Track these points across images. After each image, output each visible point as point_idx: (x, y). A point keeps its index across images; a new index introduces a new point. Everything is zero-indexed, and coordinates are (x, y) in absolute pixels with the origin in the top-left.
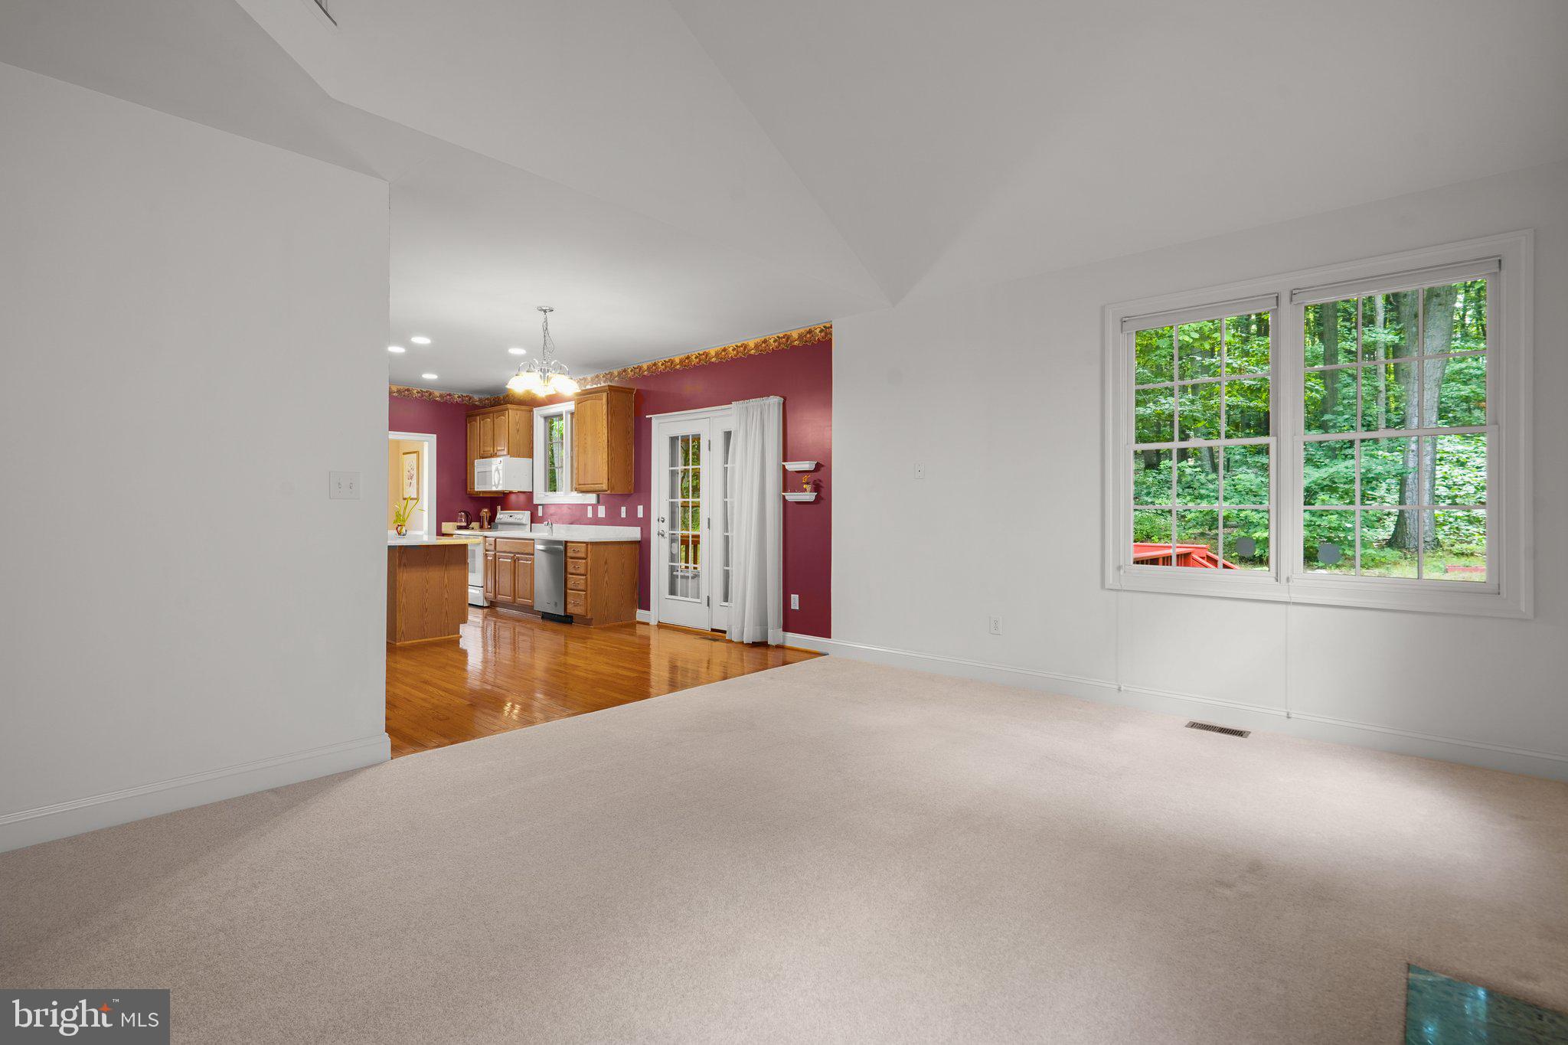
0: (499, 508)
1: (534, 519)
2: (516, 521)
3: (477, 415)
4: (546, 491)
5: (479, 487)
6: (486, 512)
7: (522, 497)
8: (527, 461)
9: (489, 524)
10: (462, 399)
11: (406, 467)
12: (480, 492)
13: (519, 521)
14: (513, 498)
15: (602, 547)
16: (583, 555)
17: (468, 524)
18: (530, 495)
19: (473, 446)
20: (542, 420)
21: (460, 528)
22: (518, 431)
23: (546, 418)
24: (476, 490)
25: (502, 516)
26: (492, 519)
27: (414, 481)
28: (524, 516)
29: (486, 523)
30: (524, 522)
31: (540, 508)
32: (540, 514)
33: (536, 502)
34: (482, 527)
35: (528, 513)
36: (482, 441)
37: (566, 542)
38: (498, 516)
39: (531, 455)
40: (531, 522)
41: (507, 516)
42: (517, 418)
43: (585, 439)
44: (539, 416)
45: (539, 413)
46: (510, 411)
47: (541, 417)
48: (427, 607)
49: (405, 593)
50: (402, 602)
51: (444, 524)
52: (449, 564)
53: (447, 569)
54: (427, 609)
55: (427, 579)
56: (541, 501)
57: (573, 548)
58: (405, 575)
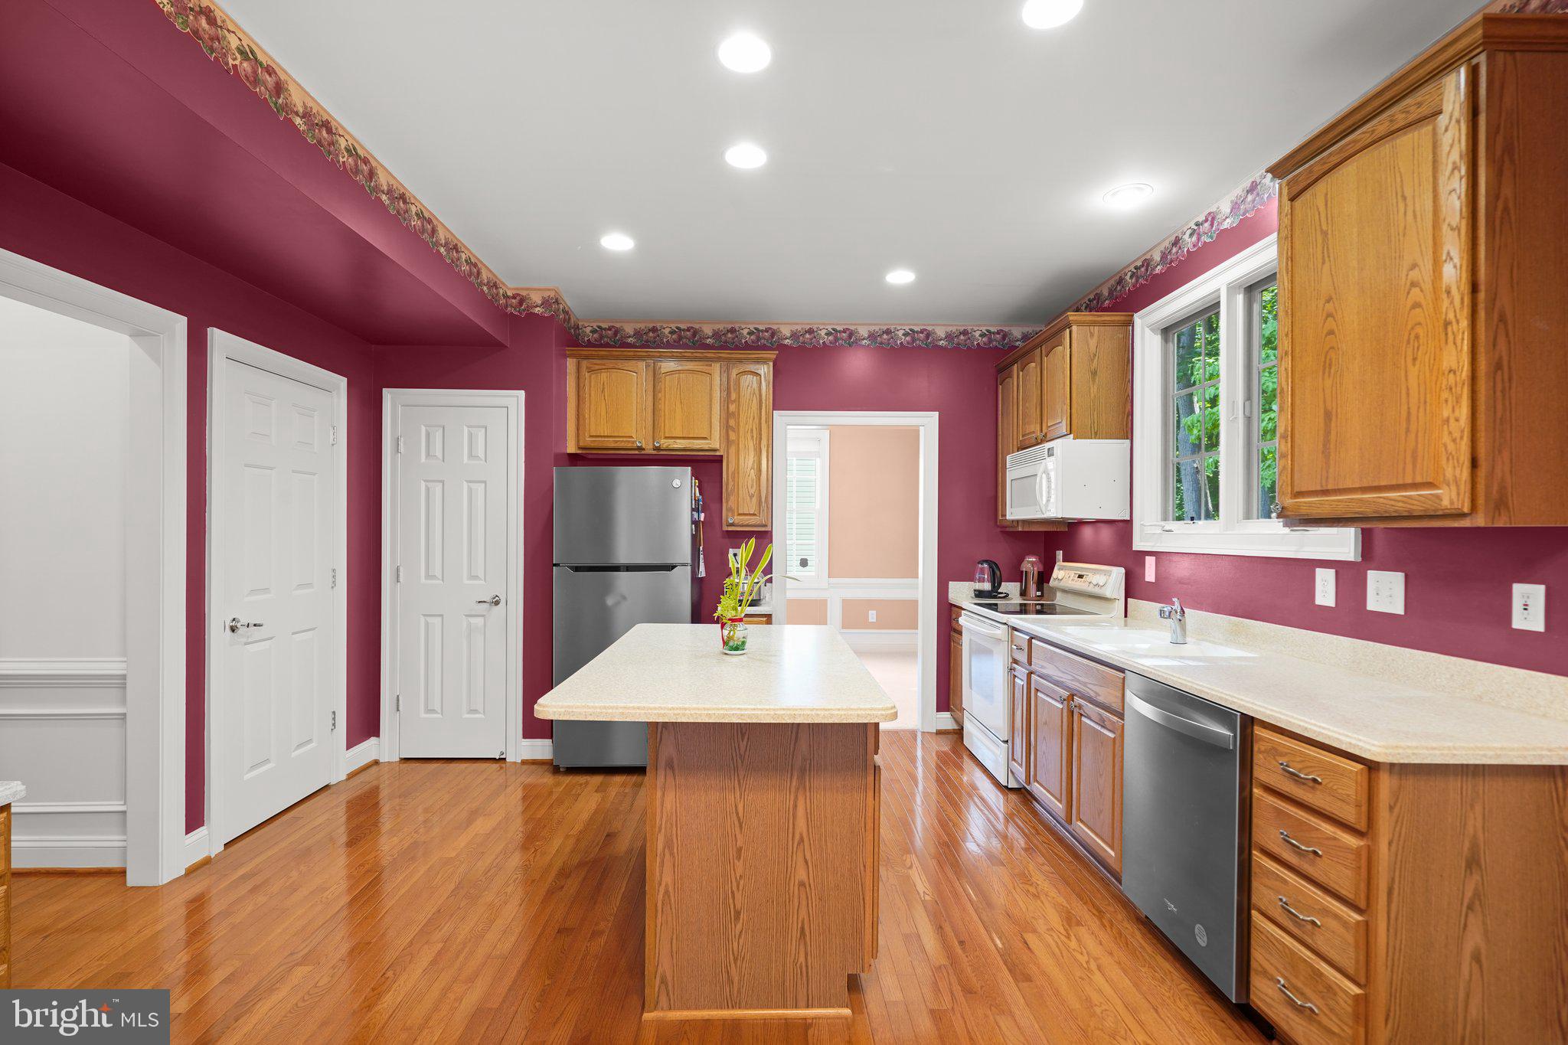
0: (1060, 554)
1: (1133, 588)
2: (1091, 589)
3: (1014, 363)
4: (1165, 519)
5: (1015, 511)
6: (1033, 563)
7: (1106, 535)
8: (1116, 447)
10: (990, 339)
12: (1019, 521)
13: (1096, 591)
14: (1087, 533)
15: (1454, 784)
17: (993, 586)
18: (1124, 528)
19: (1009, 430)
20: (1157, 339)
21: (978, 594)
22: (1094, 373)
23: (1166, 332)
24: (1009, 517)
25: (1064, 574)
26: (1044, 577)
28: (1110, 579)
30: (1108, 593)
31: (1150, 561)
32: (1150, 575)
33: (1138, 545)
35: (1118, 573)
36: (1021, 412)
37: (1245, 719)
38: (1057, 573)
39: (1126, 431)
40: (1127, 596)
41: (1072, 574)
42: (1093, 343)
43: (1329, 315)
44: (1147, 331)
45: (1147, 323)
46: (1074, 328)
47: (1153, 330)
48: (738, 906)
49: (672, 854)
50: (660, 884)
51: (951, 584)
52: (810, 770)
53: (805, 788)
54: (738, 913)
55: (741, 815)
56: (1152, 544)
57: (1282, 755)
58: (670, 797)
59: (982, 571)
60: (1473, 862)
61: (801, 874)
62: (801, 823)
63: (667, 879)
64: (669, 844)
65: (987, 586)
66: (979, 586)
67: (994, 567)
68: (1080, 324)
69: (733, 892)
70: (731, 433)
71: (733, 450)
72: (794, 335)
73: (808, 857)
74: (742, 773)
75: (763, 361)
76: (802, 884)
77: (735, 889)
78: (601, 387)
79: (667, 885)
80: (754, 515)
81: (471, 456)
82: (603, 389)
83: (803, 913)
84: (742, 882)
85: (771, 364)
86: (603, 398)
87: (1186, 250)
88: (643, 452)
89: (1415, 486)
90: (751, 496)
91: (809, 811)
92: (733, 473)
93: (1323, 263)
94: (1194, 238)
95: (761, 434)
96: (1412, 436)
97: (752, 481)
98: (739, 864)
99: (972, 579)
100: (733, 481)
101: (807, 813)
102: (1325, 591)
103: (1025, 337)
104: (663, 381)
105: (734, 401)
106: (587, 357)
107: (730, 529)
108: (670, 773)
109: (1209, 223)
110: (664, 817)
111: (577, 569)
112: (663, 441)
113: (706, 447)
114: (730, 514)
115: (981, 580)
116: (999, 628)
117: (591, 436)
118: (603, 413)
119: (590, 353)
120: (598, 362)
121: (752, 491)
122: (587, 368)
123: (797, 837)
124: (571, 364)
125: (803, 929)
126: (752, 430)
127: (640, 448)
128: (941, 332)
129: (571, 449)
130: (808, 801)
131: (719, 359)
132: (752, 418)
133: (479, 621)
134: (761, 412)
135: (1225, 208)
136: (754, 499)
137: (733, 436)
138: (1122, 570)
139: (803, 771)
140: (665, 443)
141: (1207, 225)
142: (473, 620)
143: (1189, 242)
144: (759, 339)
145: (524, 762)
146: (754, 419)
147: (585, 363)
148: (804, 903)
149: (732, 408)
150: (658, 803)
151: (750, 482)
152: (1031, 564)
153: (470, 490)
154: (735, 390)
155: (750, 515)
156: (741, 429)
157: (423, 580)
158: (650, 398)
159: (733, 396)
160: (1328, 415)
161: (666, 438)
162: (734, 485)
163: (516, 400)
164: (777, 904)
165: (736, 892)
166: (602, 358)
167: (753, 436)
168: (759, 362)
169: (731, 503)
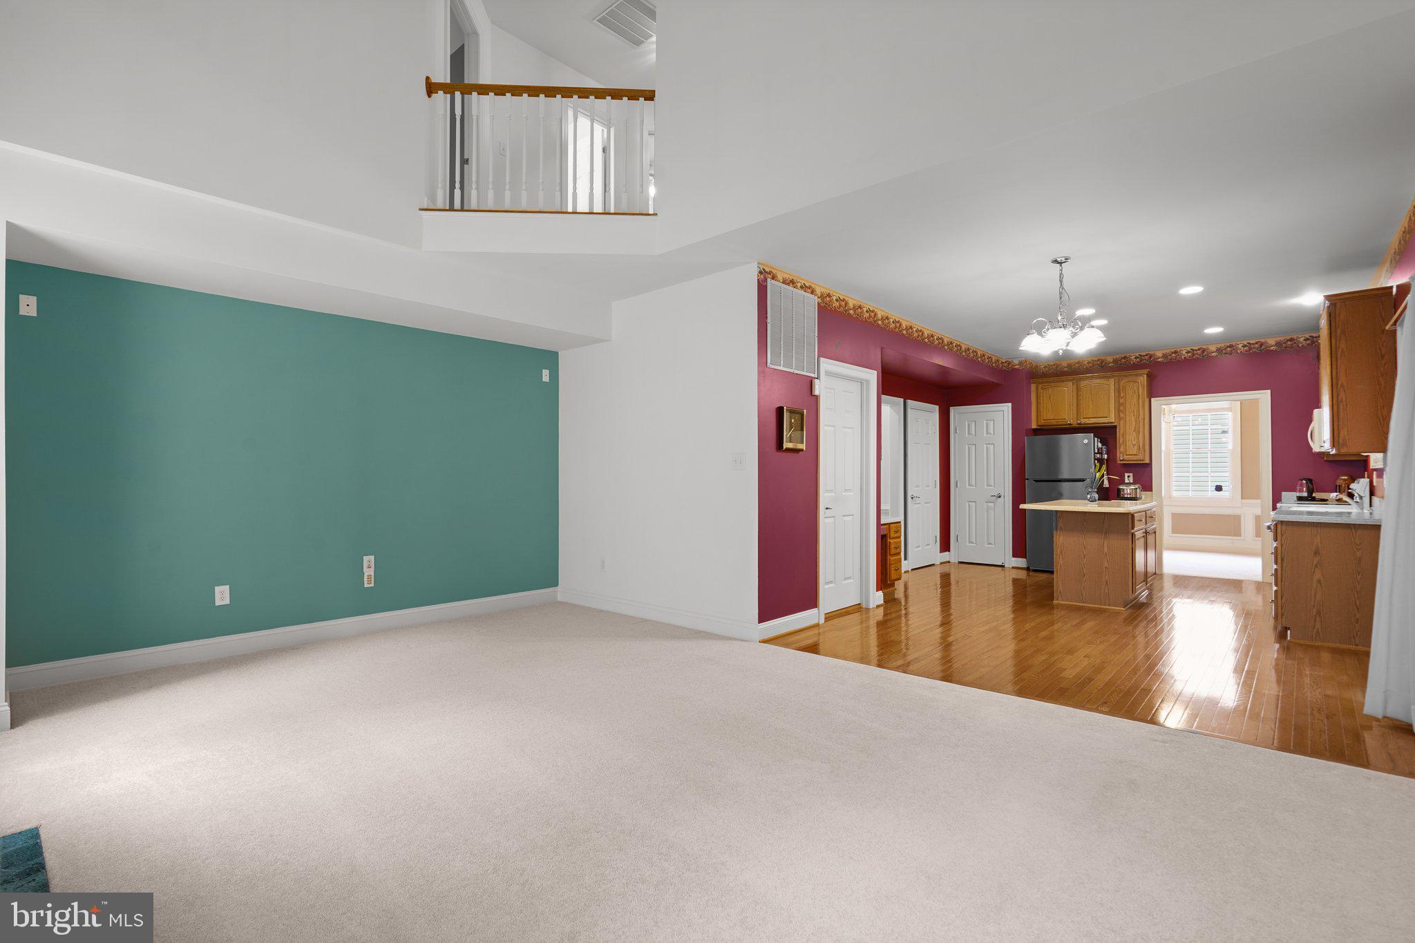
6: (1345, 480)
17: (1309, 493)
24: (1314, 450)
48: (1084, 573)
49: (1062, 555)
50: (1058, 564)
51: (1284, 494)
52: (1108, 533)
53: (1107, 538)
54: (1084, 575)
55: (1084, 545)
58: (1061, 538)
59: (1302, 485)
60: (1316, 553)
61: (1106, 565)
62: (1106, 549)
63: (1061, 562)
64: (1061, 552)
65: (1305, 494)
66: (1298, 494)
67: (1310, 481)
70: (1121, 413)
71: (1122, 422)
72: (1165, 356)
73: (1108, 560)
74: (1085, 532)
75: (1141, 375)
78: (1049, 395)
79: (1061, 564)
80: (1136, 455)
81: (987, 433)
82: (1050, 397)
84: (1085, 565)
85: (1145, 376)
86: (1050, 400)
88: (1074, 427)
90: (1134, 445)
92: (1123, 434)
95: (1139, 413)
97: (1134, 437)
98: (1085, 560)
99: (1294, 490)
100: (1123, 438)
101: (1108, 546)
104: (1082, 391)
105: (1123, 397)
106: (1041, 383)
107: (1123, 462)
108: (1061, 531)
110: (1060, 543)
111: (1036, 481)
112: (1081, 420)
113: (1107, 421)
114: (1122, 455)
115: (1301, 491)
117: (1044, 420)
118: (1051, 408)
119: (1043, 380)
120: (1046, 384)
121: (1134, 442)
122: (1041, 388)
123: (1104, 553)
124: (1033, 387)
125: (1106, 582)
126: (1134, 411)
127: (1070, 424)
128: (1272, 342)
129: (1034, 426)
130: (1108, 543)
131: (1115, 376)
132: (1133, 405)
133: (992, 505)
134: (1143, 399)
136: (1136, 447)
137: (1122, 415)
139: (1106, 533)
140: (1083, 421)
142: (989, 504)
144: (1141, 360)
145: (1013, 568)
146: (1135, 405)
147: (1040, 386)
148: (1107, 574)
149: (1122, 400)
150: (1057, 539)
152: (1343, 481)
153: (987, 448)
154: (1123, 391)
156: (1127, 413)
157: (967, 487)
158: (1075, 398)
159: (1122, 394)
161: (1084, 418)
162: (1123, 440)
163: (1007, 407)
164: (1098, 573)
166: (1049, 381)
167: (1134, 415)
168: (1136, 375)
169: (1122, 449)
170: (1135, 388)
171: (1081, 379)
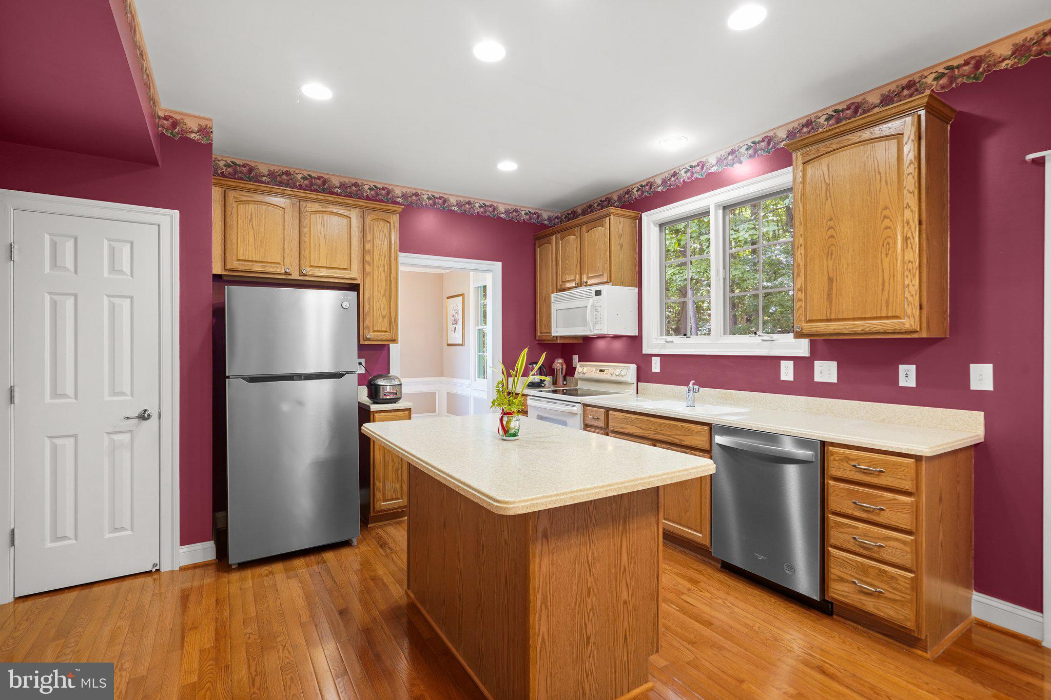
0: (576, 358)
1: (644, 375)
2: (613, 378)
3: (552, 234)
4: (668, 333)
5: (558, 330)
6: (561, 364)
7: (618, 345)
8: (632, 291)
9: (565, 379)
10: (531, 217)
11: (451, 312)
12: (557, 337)
13: (620, 379)
14: (601, 345)
16: (908, 485)
18: (635, 341)
19: (545, 276)
20: (658, 229)
21: (532, 385)
22: (621, 246)
23: (662, 226)
24: (553, 334)
25: (584, 370)
26: (569, 373)
27: (459, 326)
28: (626, 372)
29: (560, 378)
30: (624, 379)
31: (656, 360)
32: (656, 368)
33: (646, 350)
34: (555, 383)
35: (633, 368)
36: (560, 267)
37: (823, 444)
38: (579, 369)
39: (637, 282)
40: (638, 381)
41: (594, 369)
42: (621, 227)
43: (831, 227)
44: (652, 225)
45: (651, 219)
46: (612, 217)
47: (655, 224)
48: (589, 634)
49: (546, 608)
50: (539, 635)
52: (629, 517)
53: (626, 531)
54: (588, 639)
55: (590, 562)
56: (658, 350)
57: (853, 460)
58: (545, 561)
61: (625, 595)
62: (624, 558)
63: (544, 629)
64: (544, 601)
68: (615, 214)
69: (585, 624)
70: (367, 266)
71: (368, 280)
73: (628, 582)
74: (590, 529)
75: (393, 212)
76: (625, 602)
77: (587, 621)
78: (249, 217)
79: (543, 636)
80: (386, 331)
81: (113, 269)
82: (251, 218)
83: (626, 624)
84: (591, 615)
85: (398, 215)
86: (251, 226)
87: (682, 180)
88: (289, 277)
89: (887, 318)
90: (384, 317)
91: (628, 547)
92: (369, 298)
93: (827, 199)
94: (689, 174)
95: (390, 269)
96: (886, 293)
97: (385, 306)
98: (589, 600)
100: (369, 304)
101: (627, 549)
102: (787, 372)
103: (549, 219)
104: (308, 218)
105: (370, 241)
106: (234, 188)
107: (366, 343)
108: (545, 541)
109: (700, 167)
110: (541, 580)
111: (250, 379)
112: (308, 269)
113: (347, 277)
114: (367, 331)
116: (574, 406)
117: (239, 260)
118: (252, 240)
119: (238, 184)
120: (246, 194)
121: (384, 313)
122: (234, 197)
123: (622, 568)
124: (216, 193)
125: (626, 635)
126: (384, 265)
127: (288, 274)
128: (502, 209)
129: (218, 270)
130: (628, 541)
131: (356, 206)
132: (384, 256)
134: (390, 252)
135: (712, 160)
136: (386, 320)
137: (368, 269)
138: (635, 366)
139: (624, 519)
140: (310, 270)
141: (698, 168)
143: (684, 176)
144: (377, 194)
145: (183, 569)
146: (385, 256)
147: (232, 193)
148: (626, 616)
149: (368, 246)
150: (537, 566)
151: (382, 305)
152: (559, 364)
153: (112, 307)
154: (370, 232)
155: (383, 331)
156: (375, 264)
157: (49, 402)
158: (297, 232)
159: (369, 237)
160: (831, 280)
161: (311, 266)
162: (370, 308)
163: (170, 218)
164: (612, 622)
165: (587, 623)
166: (250, 191)
167: (384, 271)
168: (387, 211)
169: (367, 322)
170: (386, 231)
171: (307, 199)
